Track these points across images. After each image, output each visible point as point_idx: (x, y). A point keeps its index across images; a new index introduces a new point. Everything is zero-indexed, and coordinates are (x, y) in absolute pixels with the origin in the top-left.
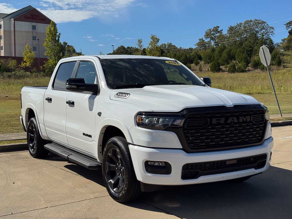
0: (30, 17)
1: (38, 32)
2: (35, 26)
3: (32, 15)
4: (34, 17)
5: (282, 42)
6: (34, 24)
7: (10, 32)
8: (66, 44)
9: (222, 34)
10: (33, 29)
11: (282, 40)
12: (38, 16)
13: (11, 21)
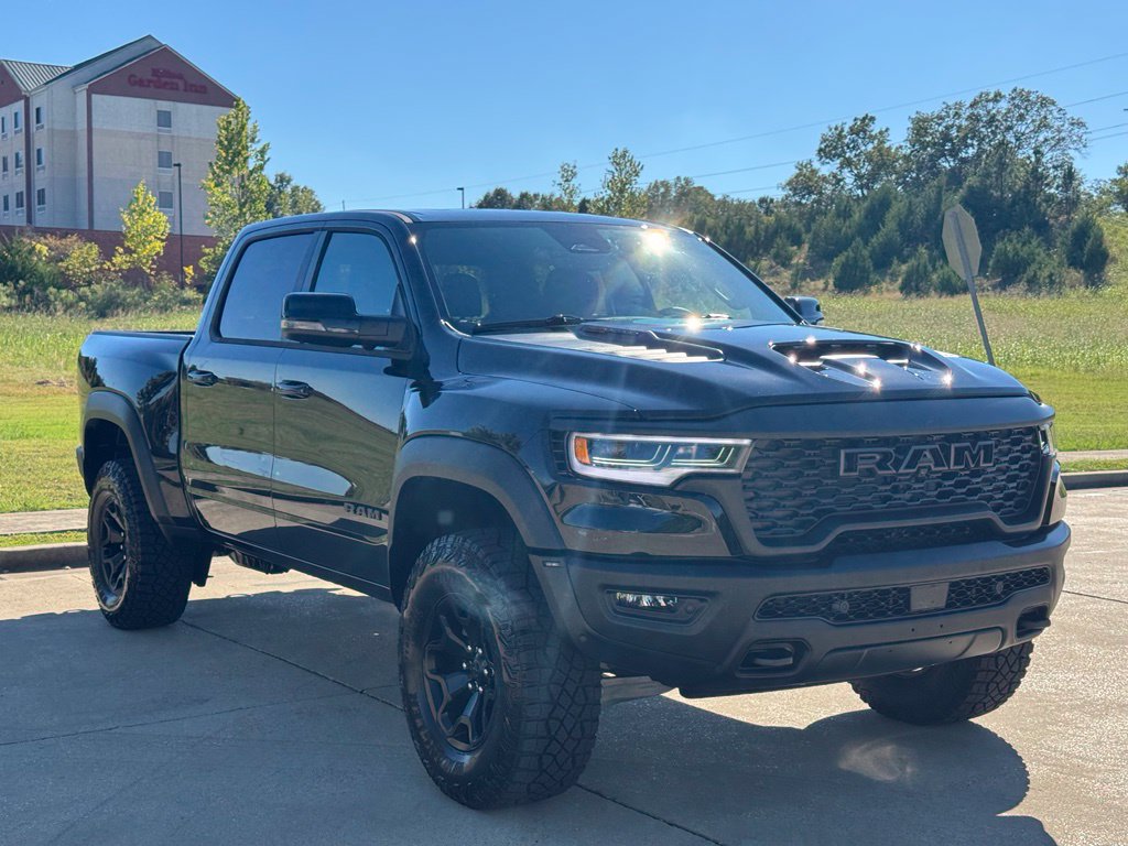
0: (150, 81)
1: (178, 137)
2: (169, 113)
3: (155, 72)
4: (164, 80)
5: (1118, 177)
6: (164, 105)
7: (73, 134)
8: (288, 182)
9: (887, 145)
10: (159, 125)
11: (1120, 168)
12: (180, 77)
13: (75, 93)
